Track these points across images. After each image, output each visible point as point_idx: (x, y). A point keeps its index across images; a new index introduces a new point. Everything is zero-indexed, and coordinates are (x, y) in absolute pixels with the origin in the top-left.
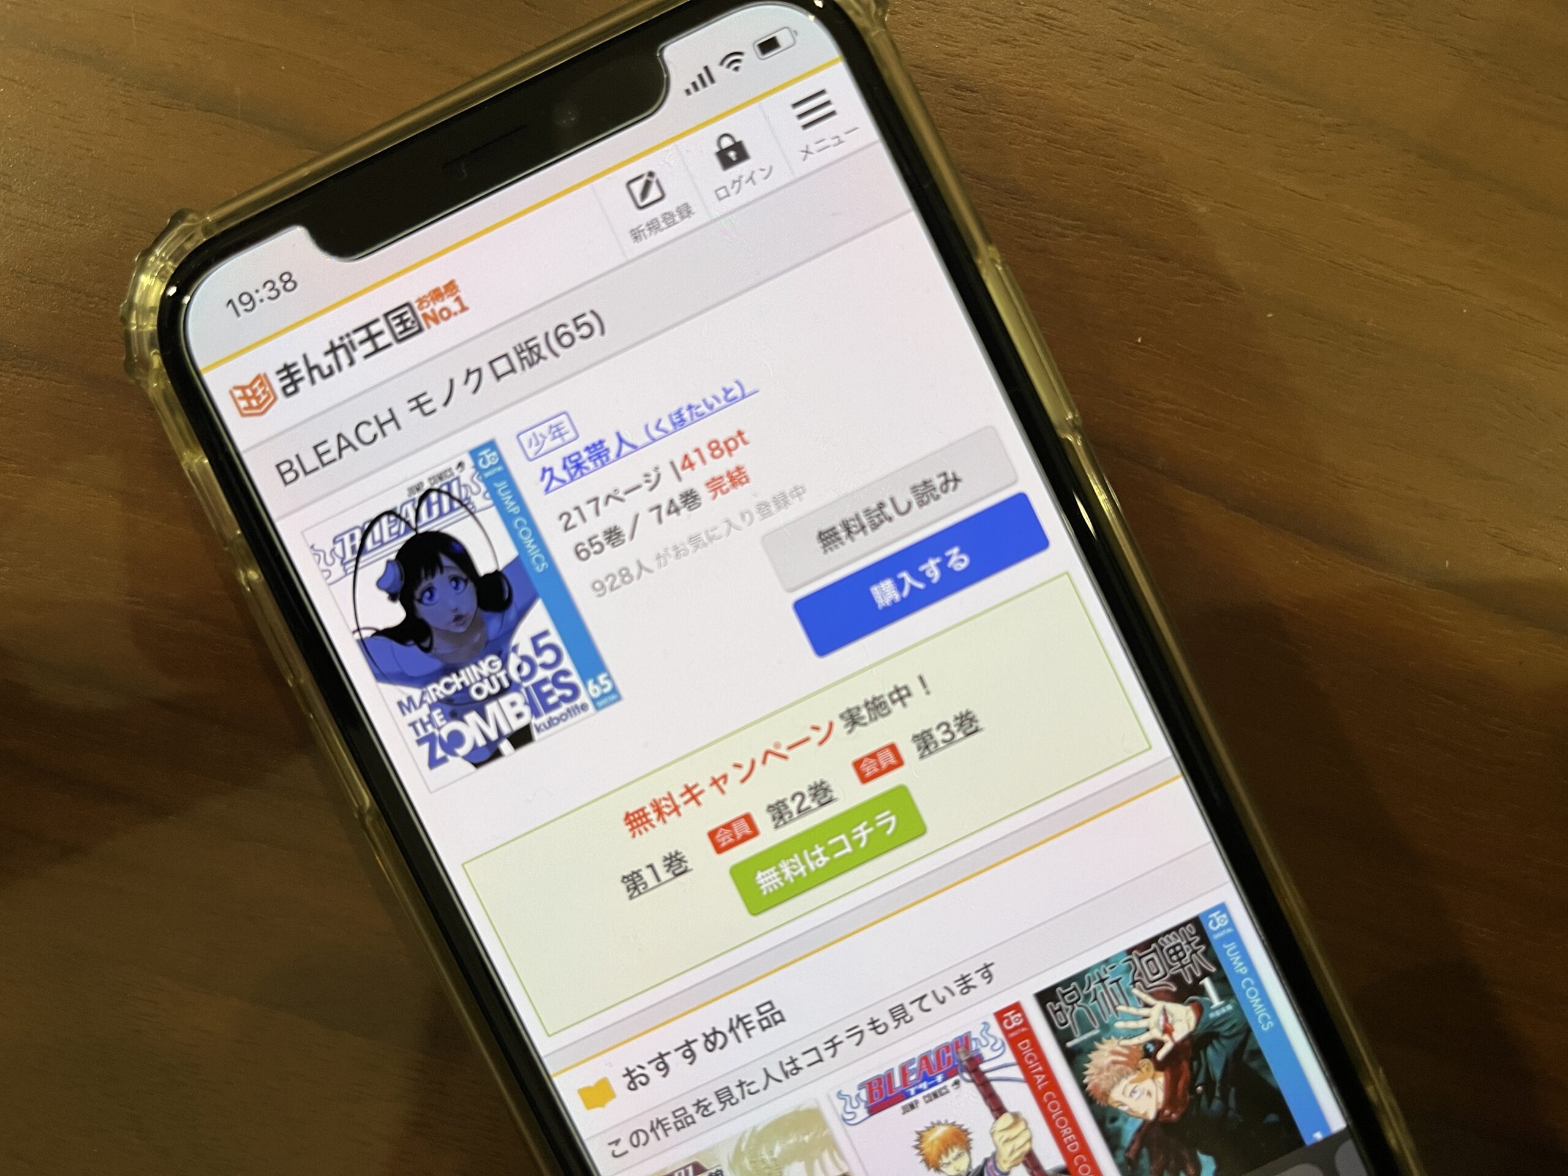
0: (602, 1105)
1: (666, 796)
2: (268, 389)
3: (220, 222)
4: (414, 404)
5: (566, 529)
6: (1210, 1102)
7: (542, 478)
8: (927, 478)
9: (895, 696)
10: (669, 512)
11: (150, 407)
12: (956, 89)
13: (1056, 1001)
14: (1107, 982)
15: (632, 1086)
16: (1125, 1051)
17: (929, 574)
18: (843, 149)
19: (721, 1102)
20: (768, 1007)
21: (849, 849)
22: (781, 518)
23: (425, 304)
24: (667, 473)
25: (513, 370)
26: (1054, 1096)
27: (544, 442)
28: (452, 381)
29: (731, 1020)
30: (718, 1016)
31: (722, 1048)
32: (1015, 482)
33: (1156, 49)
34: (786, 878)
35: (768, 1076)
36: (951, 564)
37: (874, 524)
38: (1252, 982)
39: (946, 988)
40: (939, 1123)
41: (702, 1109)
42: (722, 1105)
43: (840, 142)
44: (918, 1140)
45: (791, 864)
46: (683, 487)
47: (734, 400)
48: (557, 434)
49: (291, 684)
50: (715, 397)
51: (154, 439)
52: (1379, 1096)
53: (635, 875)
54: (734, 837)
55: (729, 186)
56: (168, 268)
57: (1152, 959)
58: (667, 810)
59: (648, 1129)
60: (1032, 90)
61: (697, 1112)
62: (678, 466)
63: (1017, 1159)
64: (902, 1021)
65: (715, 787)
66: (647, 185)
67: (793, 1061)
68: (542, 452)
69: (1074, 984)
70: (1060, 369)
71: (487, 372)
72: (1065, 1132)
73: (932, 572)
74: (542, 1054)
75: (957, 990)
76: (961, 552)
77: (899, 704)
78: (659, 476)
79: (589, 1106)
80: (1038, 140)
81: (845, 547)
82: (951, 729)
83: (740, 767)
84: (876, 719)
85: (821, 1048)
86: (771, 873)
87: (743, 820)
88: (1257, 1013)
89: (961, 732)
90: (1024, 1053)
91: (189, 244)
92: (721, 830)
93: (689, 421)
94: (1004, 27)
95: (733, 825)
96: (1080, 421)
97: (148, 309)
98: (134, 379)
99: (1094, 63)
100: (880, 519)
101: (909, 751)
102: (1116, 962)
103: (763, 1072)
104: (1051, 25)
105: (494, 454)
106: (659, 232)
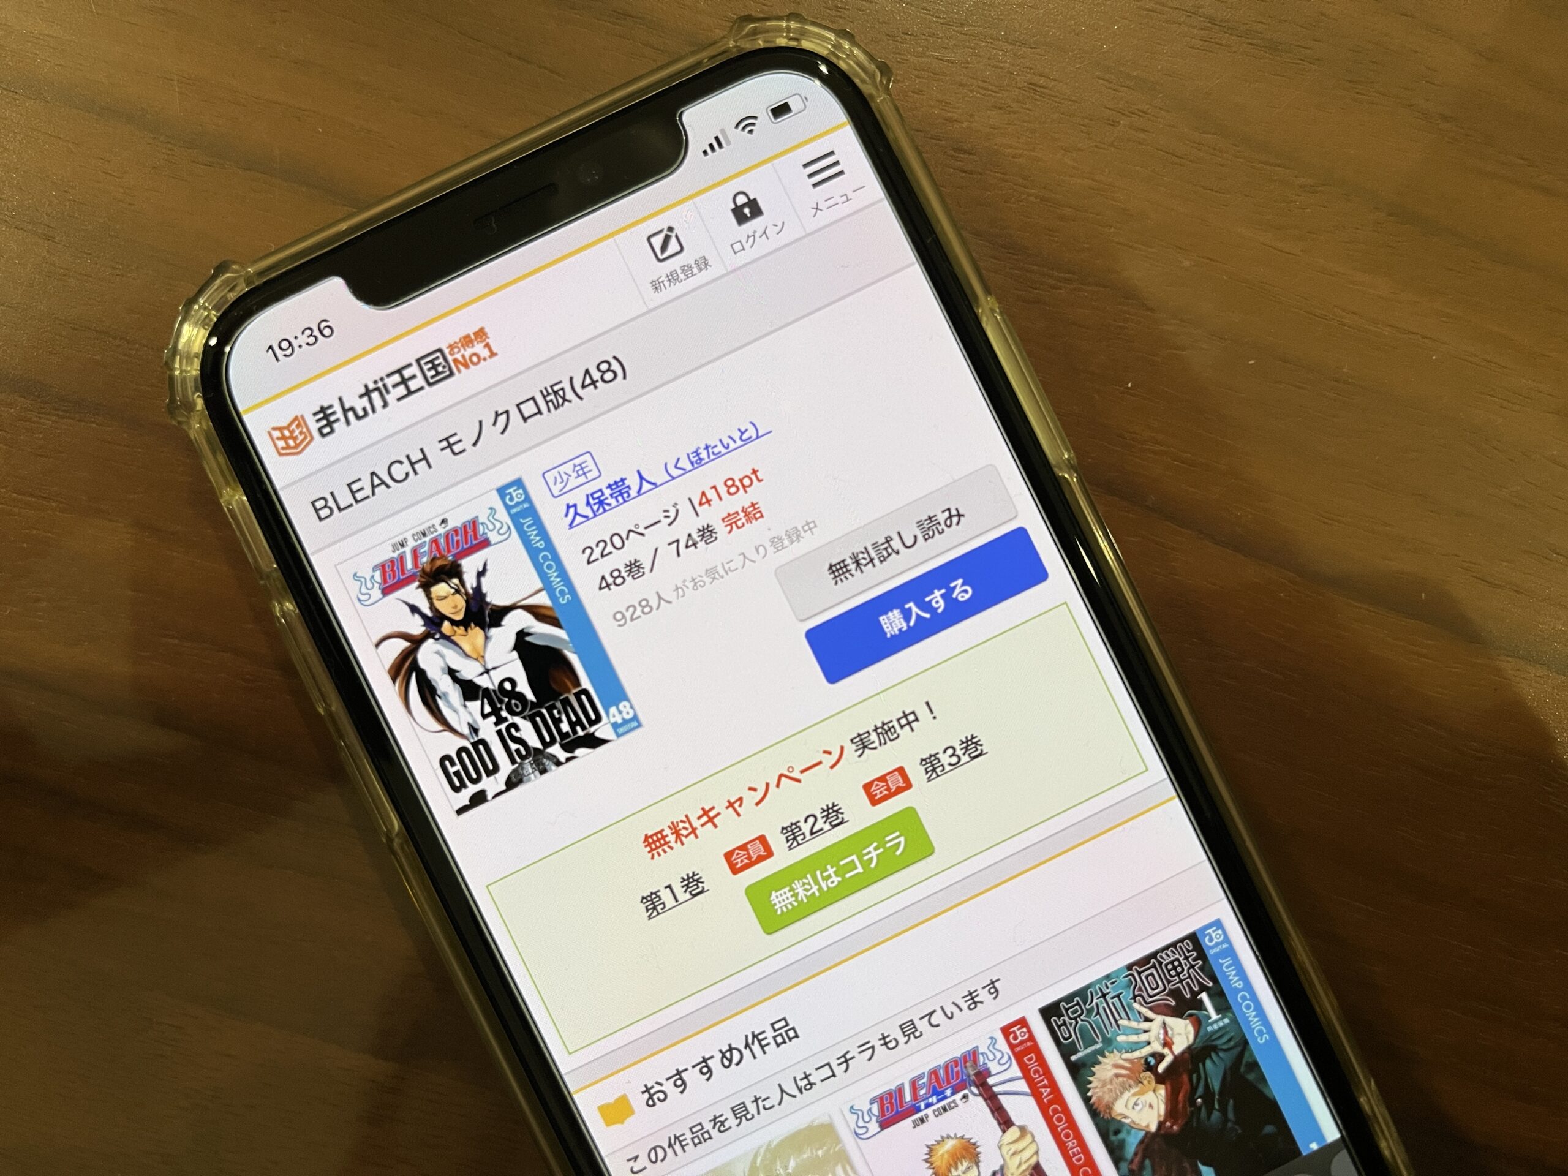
0: (622, 1121)
1: (685, 819)
2: (305, 430)
3: (261, 274)
4: (445, 444)
5: (589, 562)
6: (1209, 1114)
7: (566, 515)
8: (933, 513)
10: (687, 547)
11: (190, 448)
12: (955, 152)
13: (1060, 1015)
14: (1108, 997)
15: (651, 1103)
16: (1127, 1065)
17: (934, 605)
18: (850, 207)
19: (737, 1118)
20: (783, 1023)
21: (860, 870)
22: (793, 551)
23: (456, 350)
24: (685, 509)
25: (540, 412)
26: (1060, 1110)
27: (568, 479)
28: (480, 422)
29: (747, 1037)
30: (734, 1035)
31: (737, 1064)
32: (1016, 516)
33: (1140, 116)
34: (800, 899)
35: (782, 1091)
36: (954, 596)
37: (883, 556)
38: (1248, 997)
39: (954, 1003)
40: (949, 1137)
41: (719, 1124)
42: (739, 1120)
43: (848, 200)
44: (926, 1154)
45: (804, 884)
46: (701, 522)
47: (749, 440)
48: (581, 472)
50: (730, 437)
51: (190, 479)
52: (1371, 1107)
53: (654, 896)
54: (749, 858)
55: (744, 242)
56: (212, 316)
57: (1152, 974)
58: (684, 832)
59: (666, 1146)
60: (1025, 152)
61: (714, 1128)
62: (696, 503)
63: (1025, 1171)
64: (912, 1036)
65: (730, 809)
66: (667, 239)
67: (807, 1077)
68: (565, 490)
69: (1077, 998)
71: (514, 413)
72: (1070, 1144)
73: (937, 602)
74: (563, 1071)
75: (964, 1006)
76: (963, 584)
77: (907, 727)
78: (677, 511)
79: (608, 1123)
80: (1032, 199)
81: (855, 578)
82: (957, 753)
83: (755, 790)
84: (885, 743)
85: (834, 1064)
86: (785, 893)
87: (758, 842)
88: (1253, 1026)
89: (967, 756)
90: (1030, 1067)
91: (231, 294)
92: (737, 851)
93: (707, 460)
94: (998, 95)
95: (749, 846)
96: (1075, 460)
97: (192, 354)
98: (175, 419)
99: (1083, 128)
100: (887, 552)
101: (916, 773)
102: (1117, 977)
103: (778, 1087)
104: (1043, 93)
105: (521, 491)
106: (677, 283)
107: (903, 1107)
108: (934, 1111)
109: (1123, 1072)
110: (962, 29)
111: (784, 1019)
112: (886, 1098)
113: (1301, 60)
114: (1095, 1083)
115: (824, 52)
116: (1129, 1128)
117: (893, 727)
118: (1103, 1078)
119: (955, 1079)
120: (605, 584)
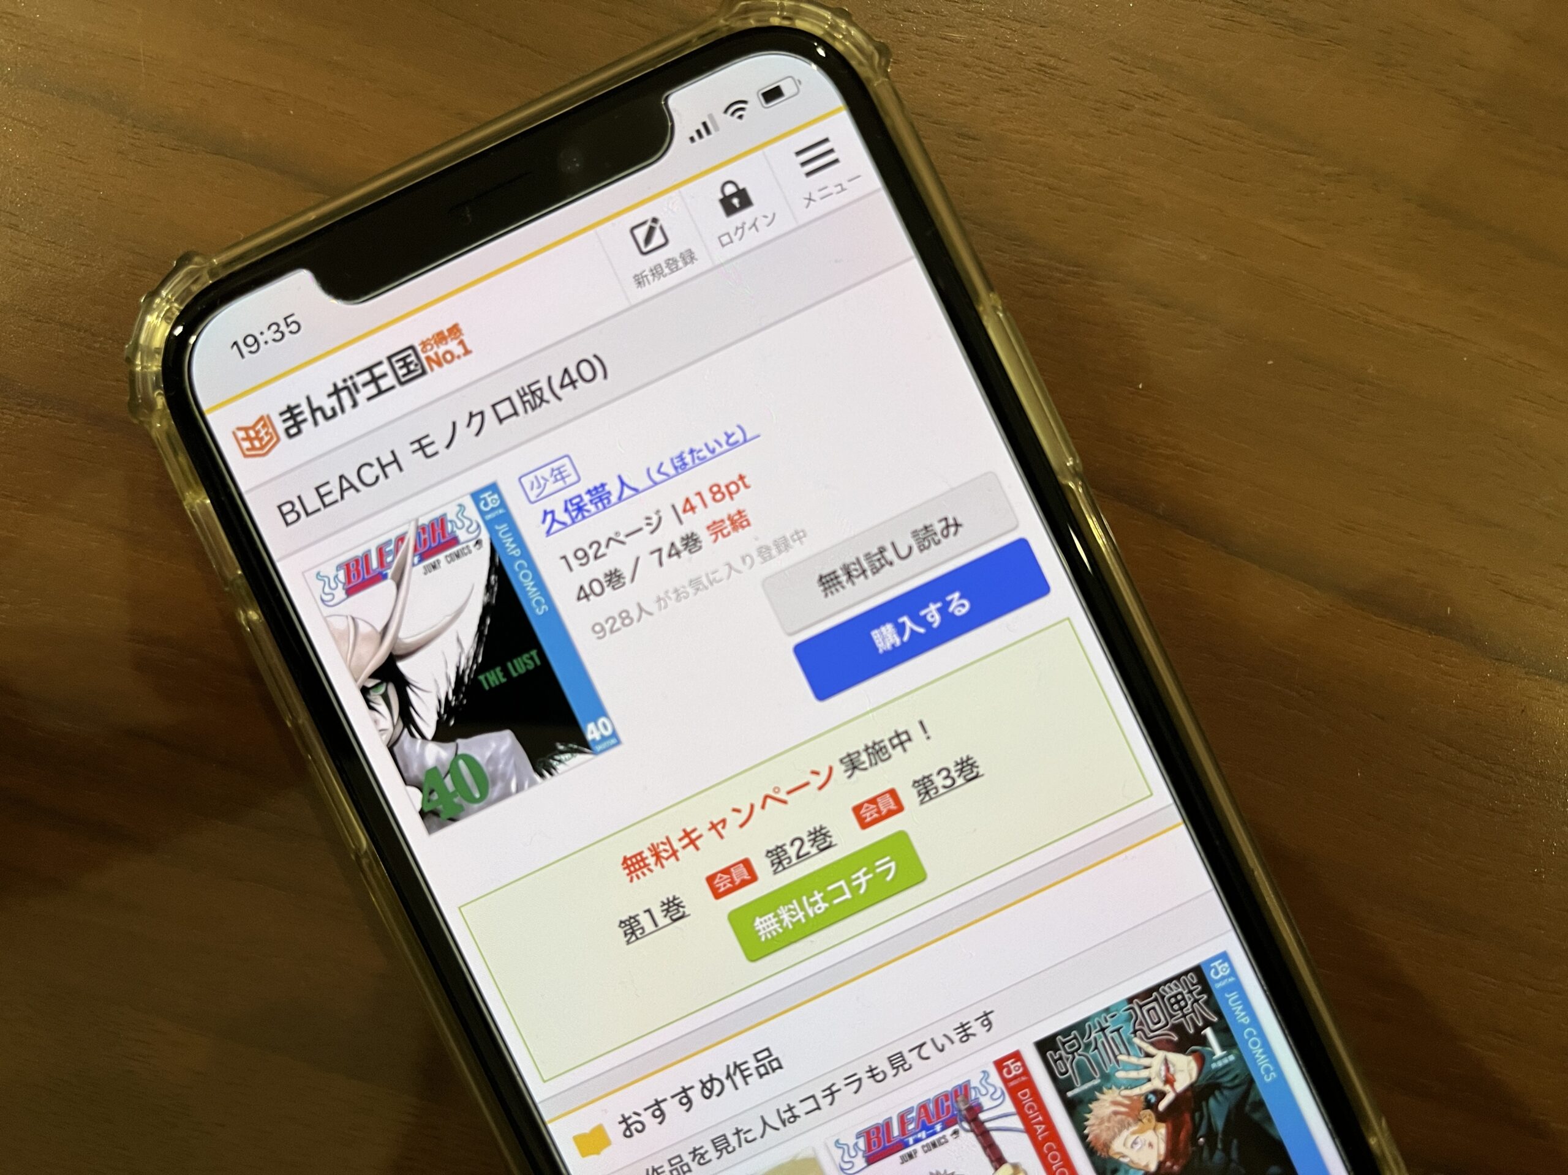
0: (598, 1153)
1: (665, 840)
2: (271, 430)
3: (226, 265)
4: (416, 446)
6: (1212, 1153)
7: (544, 521)
8: (928, 523)
9: (896, 741)
10: (670, 556)
11: (152, 445)
12: (959, 137)
13: (1056, 1050)
14: (1107, 1031)
15: (628, 1133)
16: (1127, 1102)
17: (929, 619)
18: (845, 197)
19: (717, 1151)
20: (766, 1054)
21: (848, 896)
22: (781, 561)
23: (429, 347)
24: (668, 516)
25: (516, 413)
26: (1055, 1147)
27: (545, 485)
28: (454, 424)
29: (728, 1067)
30: (715, 1063)
31: (718, 1095)
32: (1017, 526)
33: (1156, 100)
34: (785, 925)
35: (765, 1123)
36: (951, 609)
37: (876, 568)
38: (1255, 1033)
39: (945, 1036)
41: (699, 1156)
42: (719, 1153)
43: (843, 190)
45: (789, 910)
46: (685, 530)
47: (736, 444)
48: (559, 477)
49: (289, 724)
50: (717, 442)
52: (1381, 1146)
53: (632, 920)
54: (732, 882)
55: (732, 232)
56: (174, 309)
57: (1153, 1008)
58: (665, 855)
60: (1033, 138)
61: (693, 1160)
62: (680, 510)
64: (900, 1068)
65: (713, 831)
66: (651, 231)
67: (790, 1109)
68: (542, 495)
69: (1074, 1032)
70: (1060, 414)
71: (489, 415)
73: (932, 616)
74: (537, 1100)
75: (956, 1038)
76: (961, 598)
77: (899, 748)
78: (660, 519)
79: (584, 1154)
80: (1039, 188)
81: (846, 590)
82: (951, 775)
83: (739, 811)
84: (876, 764)
85: (819, 1096)
86: (770, 919)
87: (741, 865)
88: (1260, 1064)
89: (962, 778)
90: (1024, 1102)
91: (194, 287)
92: (719, 875)
93: (691, 465)
94: (1004, 76)
95: (732, 870)
96: (1081, 466)
97: (154, 349)
98: (137, 419)
99: (1095, 112)
100: (880, 563)
101: (909, 796)
102: (1117, 1010)
103: (760, 1120)
104: (1053, 75)
105: (496, 496)
106: (662, 278)
107: (891, 1141)
108: (923, 1147)
109: (1123, 1109)
111: (767, 1049)
113: (1328, 41)
114: (1092, 1120)
115: (819, 32)
116: (1127, 1168)
119: (945, 1114)
120: (583, 594)
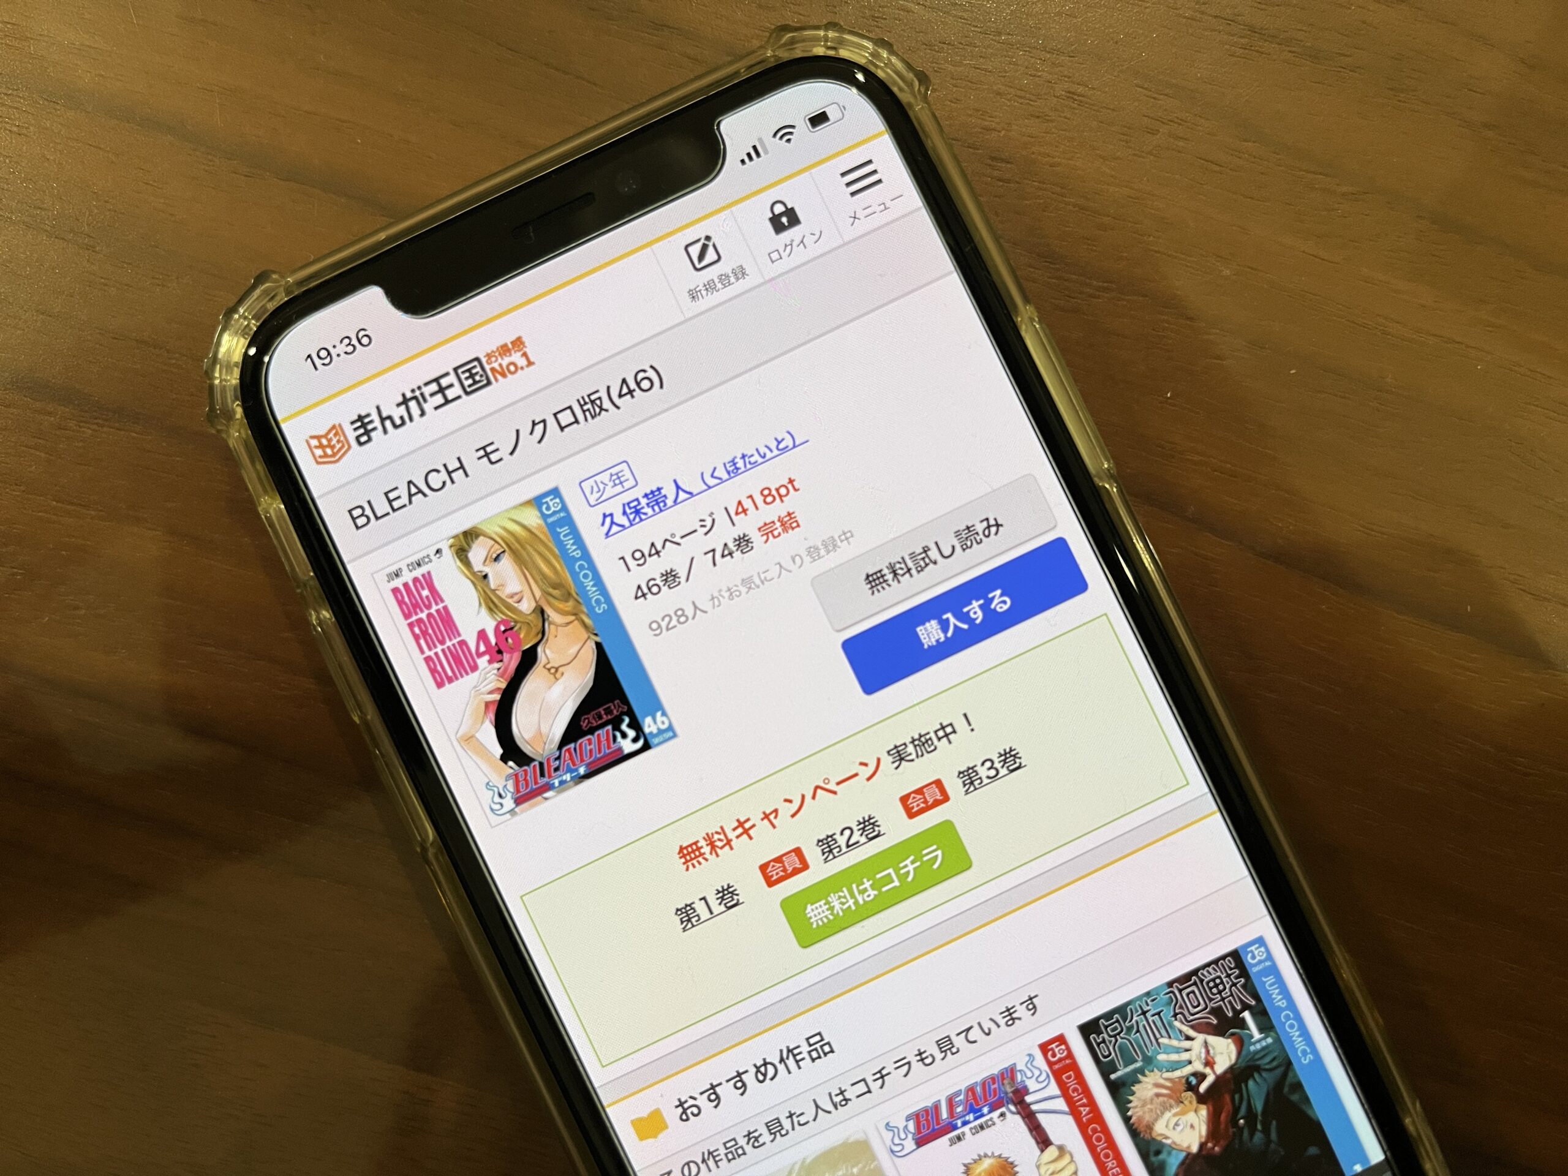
0: (655, 1137)
1: (719, 830)
2: (342, 438)
3: (300, 283)
4: (482, 453)
6: (1252, 1135)
7: (603, 524)
8: (971, 523)
9: (941, 733)
10: (723, 556)
11: (228, 457)
12: (992, 161)
13: (1099, 1033)
14: (1148, 1015)
16: (1168, 1084)
17: (972, 615)
18: (887, 216)
19: (771, 1134)
20: (818, 1038)
21: (897, 883)
22: (829, 561)
23: (493, 359)
24: (722, 519)
25: (577, 421)
26: (1099, 1129)
27: (604, 488)
28: (518, 431)
29: (781, 1051)
30: (769, 1049)
31: (772, 1079)
32: (1055, 526)
33: (1180, 124)
34: (835, 912)
35: (817, 1107)
36: (993, 606)
37: (920, 566)
38: (1292, 1015)
39: (991, 1019)
40: (986, 1156)
41: (753, 1140)
42: (773, 1136)
43: (886, 209)
45: (840, 897)
46: (737, 532)
47: (786, 449)
48: (617, 482)
49: (358, 722)
50: (767, 447)
51: (228, 488)
52: (1417, 1129)
53: (688, 908)
54: (785, 870)
55: (781, 249)
56: (252, 325)
57: (1193, 992)
58: (719, 844)
59: (699, 1161)
60: (1063, 161)
61: (748, 1143)
62: (732, 513)
64: (948, 1051)
65: (766, 821)
66: (704, 248)
67: (842, 1093)
68: (602, 499)
69: (1117, 1016)
71: (551, 422)
72: (1110, 1165)
73: (975, 613)
74: (596, 1084)
75: (1002, 1022)
76: (1002, 595)
77: (945, 739)
78: (714, 520)
79: (642, 1137)
80: (1071, 207)
81: (892, 588)
82: (995, 766)
83: (790, 801)
84: (922, 755)
85: (870, 1080)
86: (821, 906)
87: (793, 854)
88: (1297, 1046)
89: (1005, 768)
90: (1069, 1085)
91: (271, 304)
92: (772, 864)
93: (743, 469)
94: (1035, 104)
95: (784, 858)
96: (1115, 469)
97: (232, 364)
98: (215, 428)
99: (1122, 136)
100: (925, 562)
101: (954, 786)
102: (1157, 994)
103: (813, 1103)
104: (1081, 102)
105: (557, 500)
106: (715, 292)
108: (971, 1129)
109: (1164, 1091)
110: (998, 38)
112: (923, 1115)
113: (1342, 68)
114: (1135, 1101)
115: (862, 61)
116: (1170, 1149)
117: (930, 739)
118: (1142, 1098)
120: (640, 594)
